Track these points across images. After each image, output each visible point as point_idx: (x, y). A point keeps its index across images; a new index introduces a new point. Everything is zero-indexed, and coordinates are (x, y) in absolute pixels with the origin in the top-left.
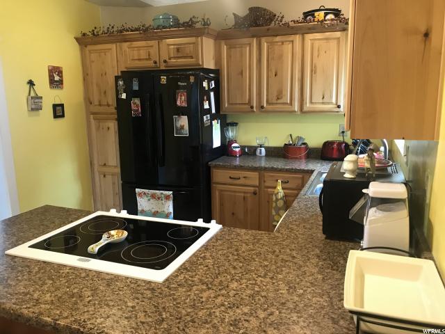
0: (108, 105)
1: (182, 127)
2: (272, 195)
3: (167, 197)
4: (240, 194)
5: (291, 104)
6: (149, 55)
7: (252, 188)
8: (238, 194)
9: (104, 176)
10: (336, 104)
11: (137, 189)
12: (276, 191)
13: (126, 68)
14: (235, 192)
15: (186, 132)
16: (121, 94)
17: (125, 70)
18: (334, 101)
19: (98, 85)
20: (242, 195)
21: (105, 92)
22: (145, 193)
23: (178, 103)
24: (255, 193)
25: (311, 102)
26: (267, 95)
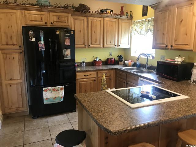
0: (13, 45)
1: (67, 55)
2: (101, 80)
3: (61, 89)
4: (88, 82)
5: (100, 44)
6: (42, 19)
7: (93, 79)
8: (87, 82)
9: (11, 86)
10: (115, 45)
11: (43, 88)
12: (103, 78)
13: (26, 25)
14: (86, 81)
15: (69, 57)
16: (32, 39)
17: (25, 25)
18: (114, 43)
19: (5, 33)
20: (89, 82)
21: (11, 38)
22: (49, 89)
23: (66, 43)
24: (95, 80)
25: (107, 44)
26: (91, 41)
